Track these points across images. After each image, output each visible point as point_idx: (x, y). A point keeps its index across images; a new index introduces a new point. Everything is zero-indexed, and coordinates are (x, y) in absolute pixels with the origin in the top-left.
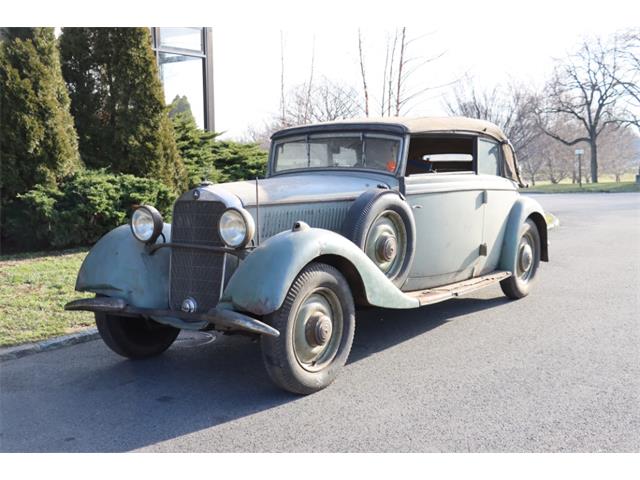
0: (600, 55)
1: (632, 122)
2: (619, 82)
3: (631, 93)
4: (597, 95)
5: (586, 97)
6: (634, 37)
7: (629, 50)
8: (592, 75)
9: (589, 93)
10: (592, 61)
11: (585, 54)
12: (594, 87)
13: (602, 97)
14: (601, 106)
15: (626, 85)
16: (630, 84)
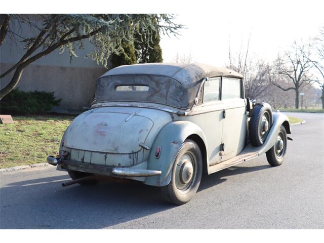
0: (302, 47)
1: (316, 81)
2: (310, 61)
3: (316, 66)
4: (299, 66)
5: (294, 67)
6: (318, 39)
7: (316, 45)
8: (298, 56)
9: (296, 65)
10: (298, 50)
11: (294, 45)
12: (298, 62)
13: (302, 67)
14: (302, 72)
15: (314, 63)
16: (316, 62)
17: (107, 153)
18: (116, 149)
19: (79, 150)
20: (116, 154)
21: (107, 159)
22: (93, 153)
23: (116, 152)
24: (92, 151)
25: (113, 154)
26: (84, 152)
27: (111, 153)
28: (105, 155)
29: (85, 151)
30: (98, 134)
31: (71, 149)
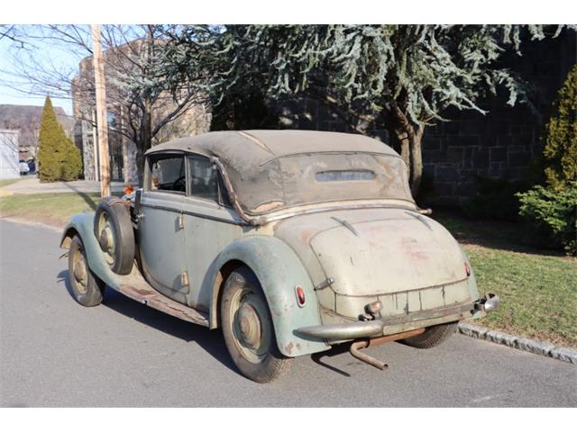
17: (443, 286)
18: (453, 276)
19: (396, 293)
20: (456, 282)
21: (446, 294)
22: (422, 292)
23: (454, 280)
24: (420, 290)
25: (452, 284)
26: (405, 295)
27: (449, 284)
28: (441, 288)
29: (407, 292)
30: (416, 258)
31: (378, 296)
